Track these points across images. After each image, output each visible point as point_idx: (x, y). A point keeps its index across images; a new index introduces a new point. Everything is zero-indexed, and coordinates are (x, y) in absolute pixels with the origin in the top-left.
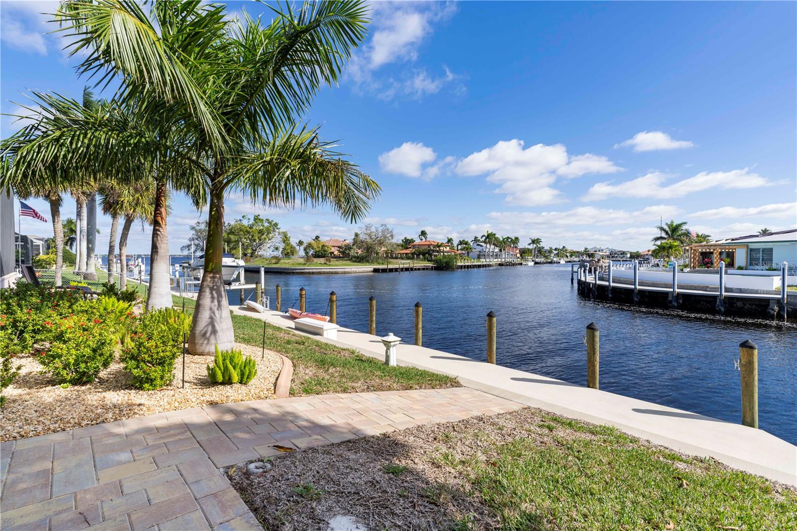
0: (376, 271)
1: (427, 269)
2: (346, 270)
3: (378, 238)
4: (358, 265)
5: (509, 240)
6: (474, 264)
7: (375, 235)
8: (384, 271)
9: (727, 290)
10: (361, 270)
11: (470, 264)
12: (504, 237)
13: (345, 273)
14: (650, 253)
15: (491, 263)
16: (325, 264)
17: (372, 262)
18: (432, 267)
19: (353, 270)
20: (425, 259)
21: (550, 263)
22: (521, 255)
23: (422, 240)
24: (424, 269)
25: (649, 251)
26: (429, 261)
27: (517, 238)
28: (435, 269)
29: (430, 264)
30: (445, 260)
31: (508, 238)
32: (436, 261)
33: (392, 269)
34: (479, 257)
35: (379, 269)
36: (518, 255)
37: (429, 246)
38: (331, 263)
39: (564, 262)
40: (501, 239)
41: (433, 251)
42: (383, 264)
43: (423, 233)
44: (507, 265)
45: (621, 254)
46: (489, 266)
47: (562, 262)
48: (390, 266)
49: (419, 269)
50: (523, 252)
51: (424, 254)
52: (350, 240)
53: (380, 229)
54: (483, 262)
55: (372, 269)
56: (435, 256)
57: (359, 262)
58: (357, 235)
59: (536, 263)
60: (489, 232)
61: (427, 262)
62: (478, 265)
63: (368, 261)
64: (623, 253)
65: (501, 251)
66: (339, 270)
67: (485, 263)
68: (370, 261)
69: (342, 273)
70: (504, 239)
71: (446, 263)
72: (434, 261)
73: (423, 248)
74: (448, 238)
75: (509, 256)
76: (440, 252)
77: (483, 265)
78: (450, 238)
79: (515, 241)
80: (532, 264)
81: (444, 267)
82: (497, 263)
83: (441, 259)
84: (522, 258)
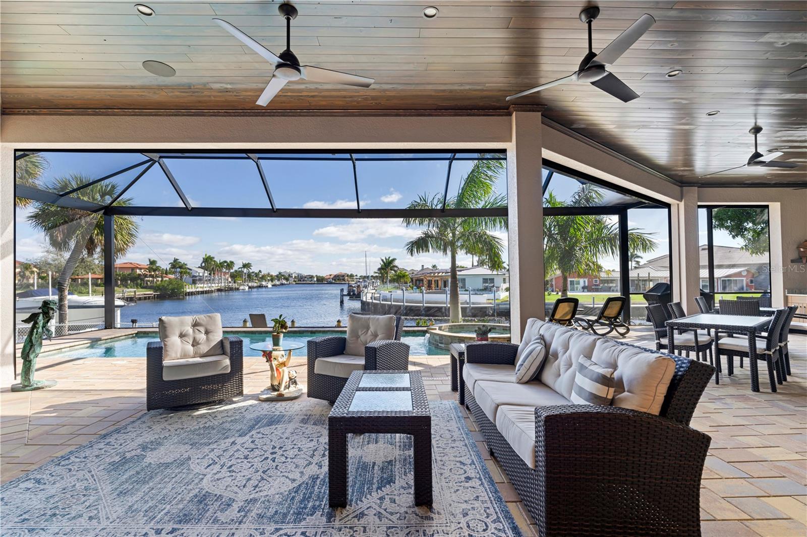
1: (149, 297)
5: (226, 264)
6: (198, 290)
12: (221, 261)
14: (332, 277)
15: (212, 289)
18: (155, 295)
20: (138, 286)
21: (259, 287)
24: (145, 298)
25: (330, 275)
26: (143, 288)
27: (232, 262)
28: (157, 298)
29: (150, 292)
30: (170, 287)
31: (225, 262)
32: (156, 288)
34: (194, 282)
36: (230, 280)
37: (133, 269)
40: (218, 263)
41: (146, 276)
44: (226, 290)
45: (310, 278)
46: (212, 292)
47: (270, 285)
49: (140, 299)
50: (233, 276)
54: (203, 288)
56: (150, 281)
59: (250, 288)
60: (207, 256)
61: (141, 290)
62: (201, 291)
64: (312, 277)
65: (210, 274)
67: (208, 289)
70: (220, 263)
71: (173, 290)
72: (151, 288)
73: (127, 272)
74: (150, 260)
75: (222, 281)
76: (157, 276)
77: (206, 291)
78: (152, 260)
79: (230, 265)
80: (247, 288)
81: (168, 295)
82: (216, 288)
83: (163, 285)
84: (234, 282)
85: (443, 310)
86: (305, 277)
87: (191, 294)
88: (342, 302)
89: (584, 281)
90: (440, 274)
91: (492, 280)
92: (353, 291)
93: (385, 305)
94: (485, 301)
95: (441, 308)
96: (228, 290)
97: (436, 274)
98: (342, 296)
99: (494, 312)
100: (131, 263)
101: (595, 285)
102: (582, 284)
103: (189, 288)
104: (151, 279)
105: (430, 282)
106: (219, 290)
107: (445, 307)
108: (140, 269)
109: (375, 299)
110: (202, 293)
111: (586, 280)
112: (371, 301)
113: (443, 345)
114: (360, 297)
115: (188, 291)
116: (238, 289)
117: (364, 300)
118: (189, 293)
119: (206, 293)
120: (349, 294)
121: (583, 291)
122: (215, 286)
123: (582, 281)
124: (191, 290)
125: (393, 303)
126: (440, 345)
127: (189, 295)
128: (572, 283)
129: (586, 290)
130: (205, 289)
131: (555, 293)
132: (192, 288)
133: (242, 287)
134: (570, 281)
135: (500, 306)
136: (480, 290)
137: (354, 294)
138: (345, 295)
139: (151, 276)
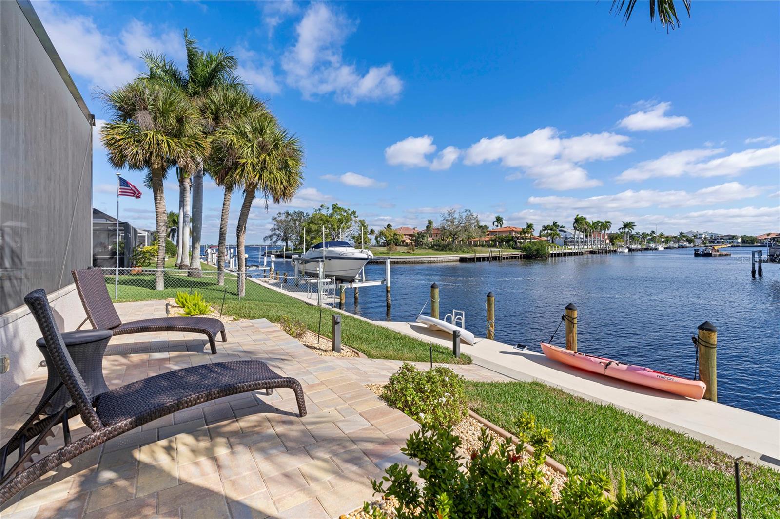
0: (462, 260)
1: (516, 257)
2: (432, 259)
3: (462, 225)
4: (443, 254)
5: (600, 225)
6: (565, 251)
7: (459, 222)
8: (472, 260)
10: (447, 259)
11: (558, 252)
12: (594, 222)
13: (431, 262)
15: (583, 251)
16: (408, 252)
17: (456, 251)
18: (521, 255)
19: (439, 259)
20: (509, 246)
21: (646, 249)
22: (611, 242)
23: (497, 226)
24: (512, 258)
26: (514, 248)
27: (609, 223)
28: (523, 258)
29: (518, 253)
30: (535, 247)
31: (599, 222)
32: (523, 249)
33: (480, 258)
34: (565, 243)
35: (466, 258)
36: (608, 241)
37: (510, 232)
38: (414, 252)
39: (663, 249)
40: (591, 224)
41: (518, 238)
42: (468, 252)
44: (599, 253)
45: (730, 239)
46: (581, 254)
47: (661, 248)
48: (478, 255)
49: (507, 258)
50: (612, 238)
51: (508, 242)
52: (422, 228)
53: (464, 215)
54: (571, 249)
55: (458, 258)
56: (520, 243)
57: (442, 250)
58: (430, 222)
59: (630, 250)
60: (579, 216)
62: (569, 253)
63: (451, 250)
64: (733, 238)
65: (586, 236)
66: (424, 259)
67: (577, 251)
68: (454, 249)
69: (428, 263)
70: (593, 224)
71: (537, 250)
72: (520, 248)
73: (504, 235)
74: (527, 224)
75: (598, 242)
76: (527, 238)
77: (574, 253)
78: (529, 223)
79: (606, 225)
80: (627, 251)
81: (534, 255)
82: (589, 250)
83: (529, 247)
84: (613, 244)
86: (721, 239)
87: (559, 255)
96: (602, 253)
100: (509, 227)
104: (522, 241)
106: (592, 252)
110: (570, 254)
115: (551, 252)
116: (615, 251)
118: (552, 254)
119: (575, 255)
122: (587, 248)
124: (560, 251)
127: (555, 256)
130: (574, 251)
133: (620, 250)
138: (765, 262)
139: (522, 238)
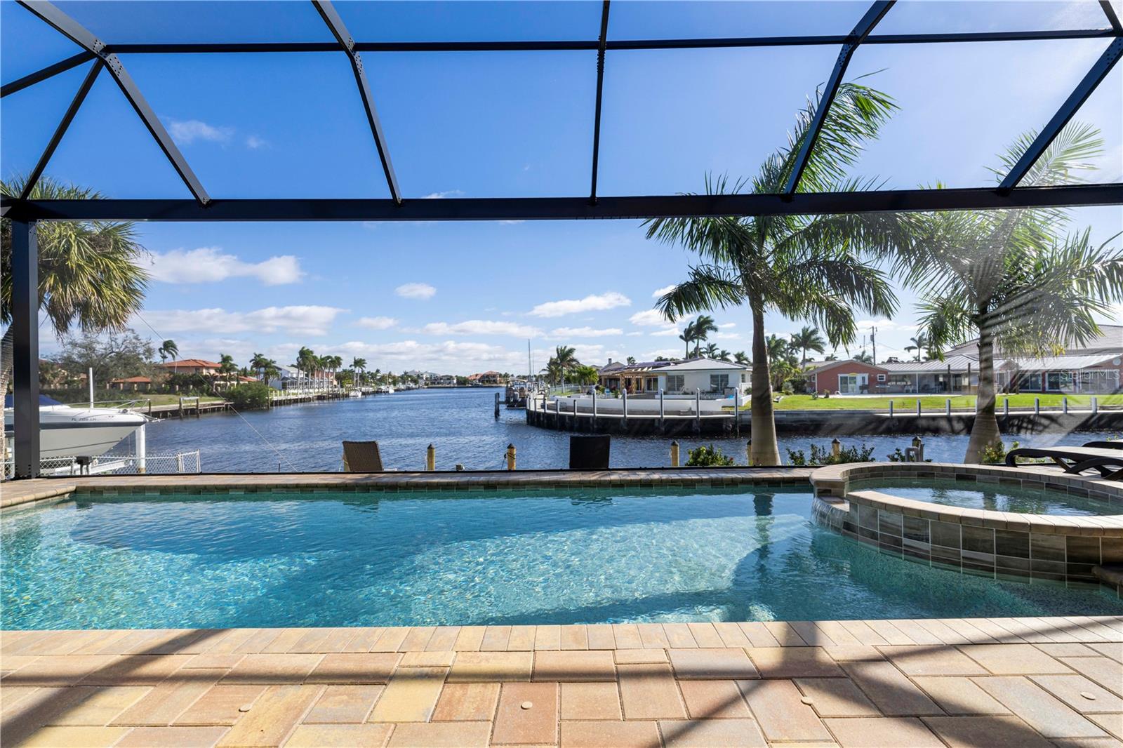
1: (219, 409)
5: (329, 361)
6: (289, 398)
9: (702, 413)
12: (323, 356)
14: (478, 377)
15: (311, 396)
18: (227, 405)
21: (377, 392)
22: (340, 383)
24: (213, 410)
25: (477, 375)
27: (338, 358)
28: (230, 409)
29: (220, 402)
30: (250, 393)
31: (329, 357)
32: (229, 396)
33: (158, 413)
34: (284, 387)
36: (335, 383)
37: (197, 368)
39: (393, 392)
40: (319, 360)
41: (215, 378)
43: (168, 346)
44: (329, 398)
45: (448, 379)
46: (309, 400)
47: (391, 391)
48: (155, 408)
49: (205, 411)
50: (341, 378)
51: (197, 384)
54: (297, 394)
56: (222, 386)
59: (363, 394)
60: (303, 348)
61: (208, 398)
62: (294, 400)
64: (450, 378)
65: (307, 375)
67: (303, 396)
70: (322, 360)
71: (253, 398)
72: (223, 395)
73: (189, 373)
74: (222, 356)
75: (325, 384)
76: (231, 379)
77: (301, 399)
78: (225, 355)
79: (336, 362)
80: (360, 394)
81: (247, 405)
82: (316, 395)
83: (239, 392)
84: (342, 387)
85: (656, 424)
86: (441, 379)
87: (280, 403)
88: (497, 413)
89: (863, 378)
90: (645, 370)
91: (725, 378)
92: (515, 396)
93: (563, 416)
94: (720, 409)
95: (653, 420)
96: (332, 398)
97: (639, 370)
98: (498, 403)
99: (734, 426)
100: (195, 361)
101: (881, 383)
102: (859, 382)
103: (276, 395)
104: (222, 382)
105: (628, 382)
106: (320, 398)
107: (659, 419)
108: (208, 368)
109: (548, 409)
110: (296, 401)
111: (866, 376)
112: (542, 411)
113: (926, 546)
114: (526, 406)
115: (275, 399)
116: (347, 396)
117: (532, 409)
118: (276, 402)
119: (301, 402)
120: (507, 402)
121: (862, 393)
122: (313, 392)
123: (859, 377)
124: (280, 398)
125: (577, 414)
126: (905, 541)
127: (276, 405)
128: (844, 380)
129: (866, 391)
130: (300, 397)
131: (823, 396)
132: (280, 395)
133: (352, 394)
134: (841, 378)
135: (743, 417)
136: (708, 392)
137: (515, 401)
138: (502, 403)
139: (223, 378)
